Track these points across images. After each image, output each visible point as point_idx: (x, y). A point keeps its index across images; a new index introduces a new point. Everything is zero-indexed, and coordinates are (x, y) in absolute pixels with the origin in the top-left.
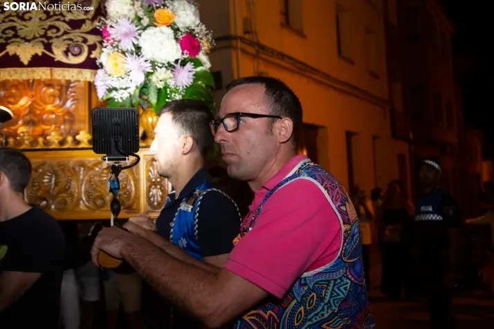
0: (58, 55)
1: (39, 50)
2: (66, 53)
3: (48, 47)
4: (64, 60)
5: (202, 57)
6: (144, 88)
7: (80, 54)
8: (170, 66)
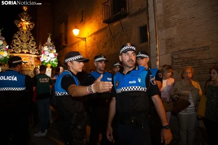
0: (31, 52)
1: (28, 51)
2: (32, 52)
3: (29, 51)
4: (32, 53)
5: (56, 57)
6: (49, 61)
7: (34, 52)
8: (53, 58)
